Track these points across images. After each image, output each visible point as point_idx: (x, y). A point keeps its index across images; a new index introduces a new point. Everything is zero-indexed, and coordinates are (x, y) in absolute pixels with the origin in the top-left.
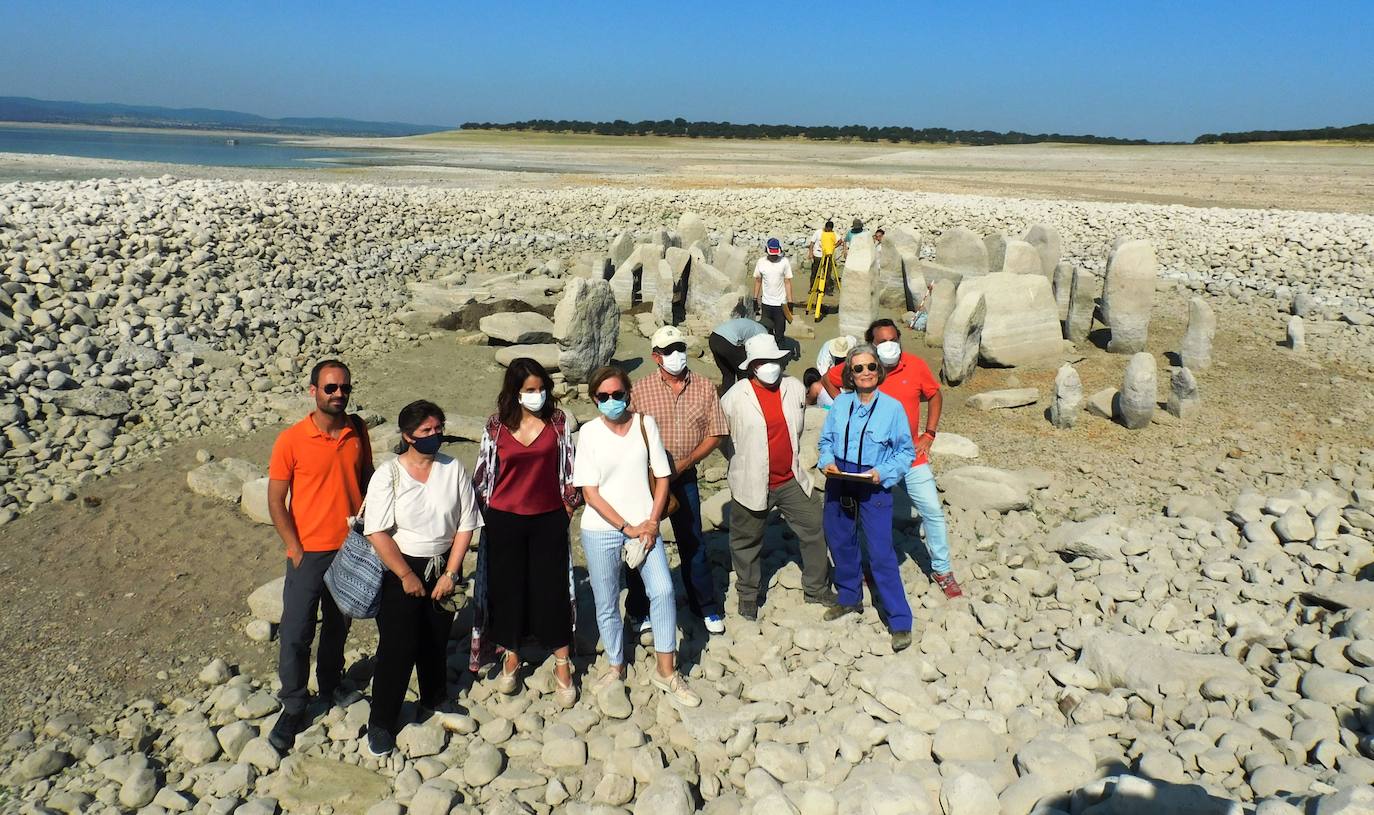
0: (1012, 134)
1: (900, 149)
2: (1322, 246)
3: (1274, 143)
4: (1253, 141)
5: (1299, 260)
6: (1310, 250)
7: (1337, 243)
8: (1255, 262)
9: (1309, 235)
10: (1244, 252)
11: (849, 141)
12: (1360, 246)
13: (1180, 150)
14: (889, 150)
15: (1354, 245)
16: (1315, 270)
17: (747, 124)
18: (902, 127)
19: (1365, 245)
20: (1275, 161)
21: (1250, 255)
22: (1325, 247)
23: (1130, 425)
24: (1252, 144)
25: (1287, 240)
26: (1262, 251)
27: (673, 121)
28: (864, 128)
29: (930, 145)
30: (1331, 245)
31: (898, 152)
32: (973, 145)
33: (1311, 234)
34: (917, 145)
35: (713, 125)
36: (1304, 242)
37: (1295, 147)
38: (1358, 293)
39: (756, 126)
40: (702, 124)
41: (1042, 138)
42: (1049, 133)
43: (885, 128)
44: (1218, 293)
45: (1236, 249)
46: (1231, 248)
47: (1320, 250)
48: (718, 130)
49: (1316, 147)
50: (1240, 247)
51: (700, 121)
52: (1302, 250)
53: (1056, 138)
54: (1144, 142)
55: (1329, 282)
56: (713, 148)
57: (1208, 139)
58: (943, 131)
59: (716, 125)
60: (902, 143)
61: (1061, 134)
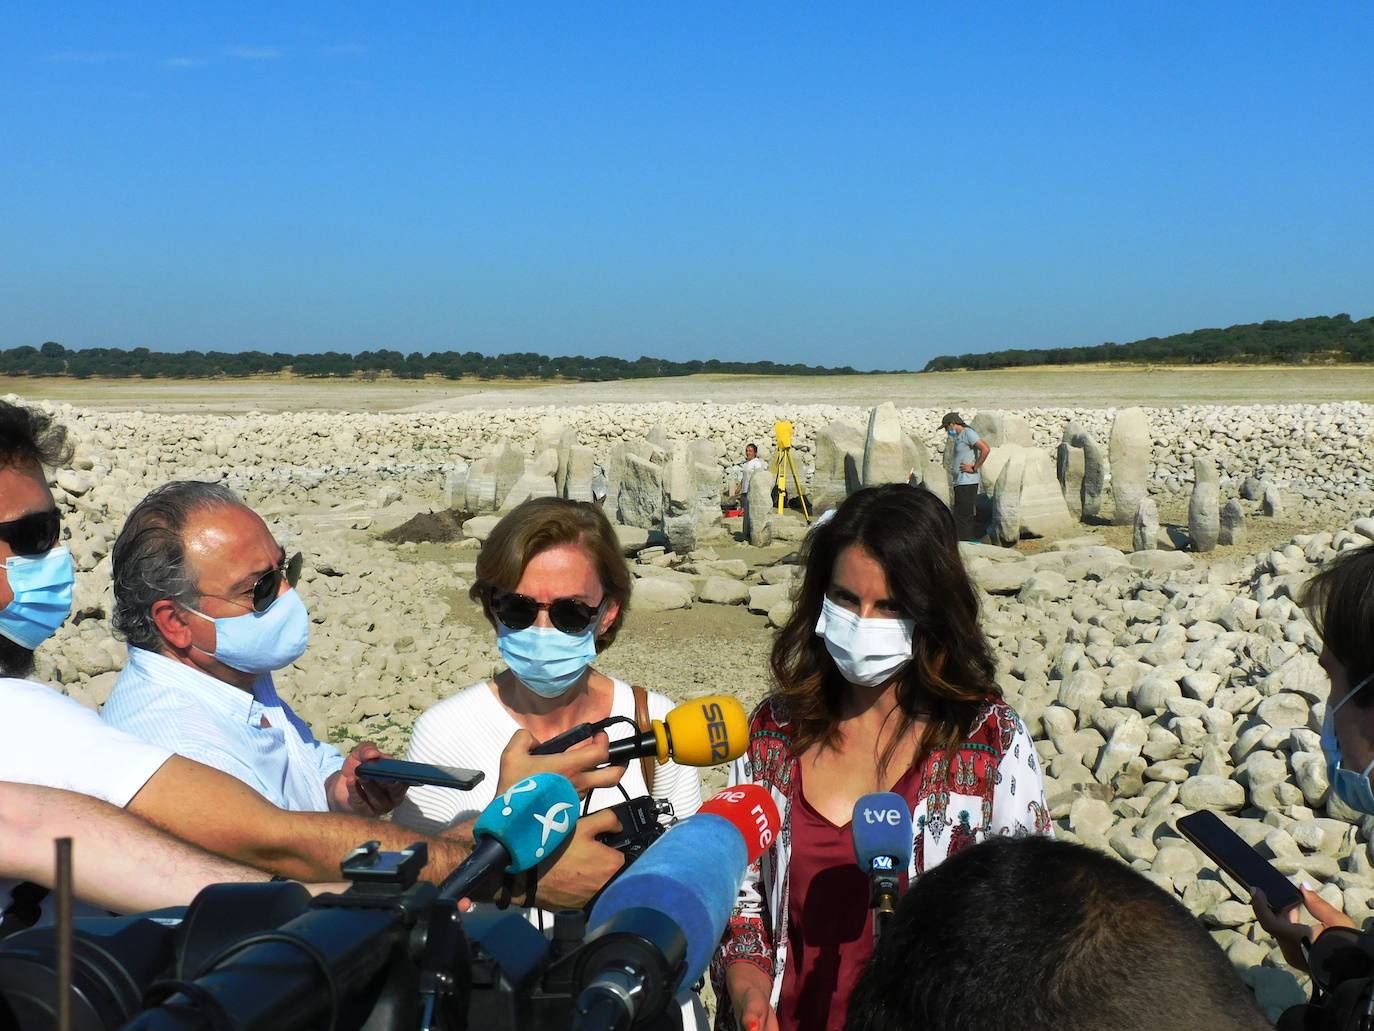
0: (645, 360)
1: (461, 390)
2: (1249, 436)
3: (1038, 368)
4: (1009, 365)
5: (1231, 451)
6: (1238, 441)
7: (1264, 432)
8: (1185, 457)
9: (1233, 426)
10: (1171, 448)
11: (373, 378)
12: (1288, 432)
13: (908, 380)
14: (449, 391)
15: (1282, 433)
16: (1251, 459)
17: (182, 351)
18: (462, 352)
19: (1294, 430)
20: (1044, 395)
21: (1179, 450)
22: (1253, 436)
23: (1202, 548)
24: (1007, 370)
25: (1212, 432)
26: (1190, 446)
27: (38, 348)
28: (397, 356)
29: (515, 383)
30: (1258, 434)
31: (463, 395)
32: (583, 381)
33: (1234, 426)
34: (492, 382)
35: (116, 354)
36: (1230, 434)
37: (1068, 373)
38: (1302, 474)
39: (201, 355)
40: (94, 353)
41: (692, 368)
42: (704, 360)
43: (434, 355)
44: (1157, 490)
45: (1162, 445)
46: (1156, 444)
47: (1249, 440)
48: (128, 364)
49: (1095, 373)
50: (1165, 443)
51: (90, 347)
52: (1231, 442)
53: (714, 367)
54: (847, 371)
55: (1272, 467)
56: (126, 397)
57: (943, 365)
58: (533, 357)
59: (123, 353)
60: (465, 380)
61: (723, 360)
